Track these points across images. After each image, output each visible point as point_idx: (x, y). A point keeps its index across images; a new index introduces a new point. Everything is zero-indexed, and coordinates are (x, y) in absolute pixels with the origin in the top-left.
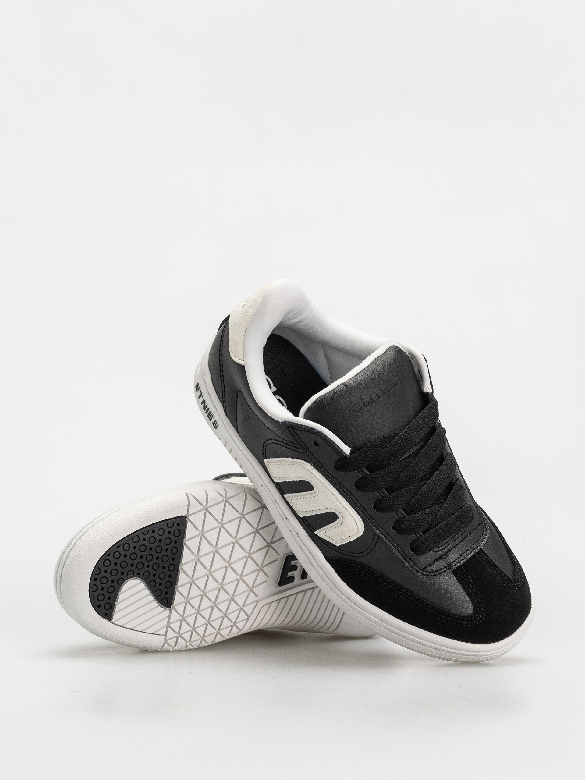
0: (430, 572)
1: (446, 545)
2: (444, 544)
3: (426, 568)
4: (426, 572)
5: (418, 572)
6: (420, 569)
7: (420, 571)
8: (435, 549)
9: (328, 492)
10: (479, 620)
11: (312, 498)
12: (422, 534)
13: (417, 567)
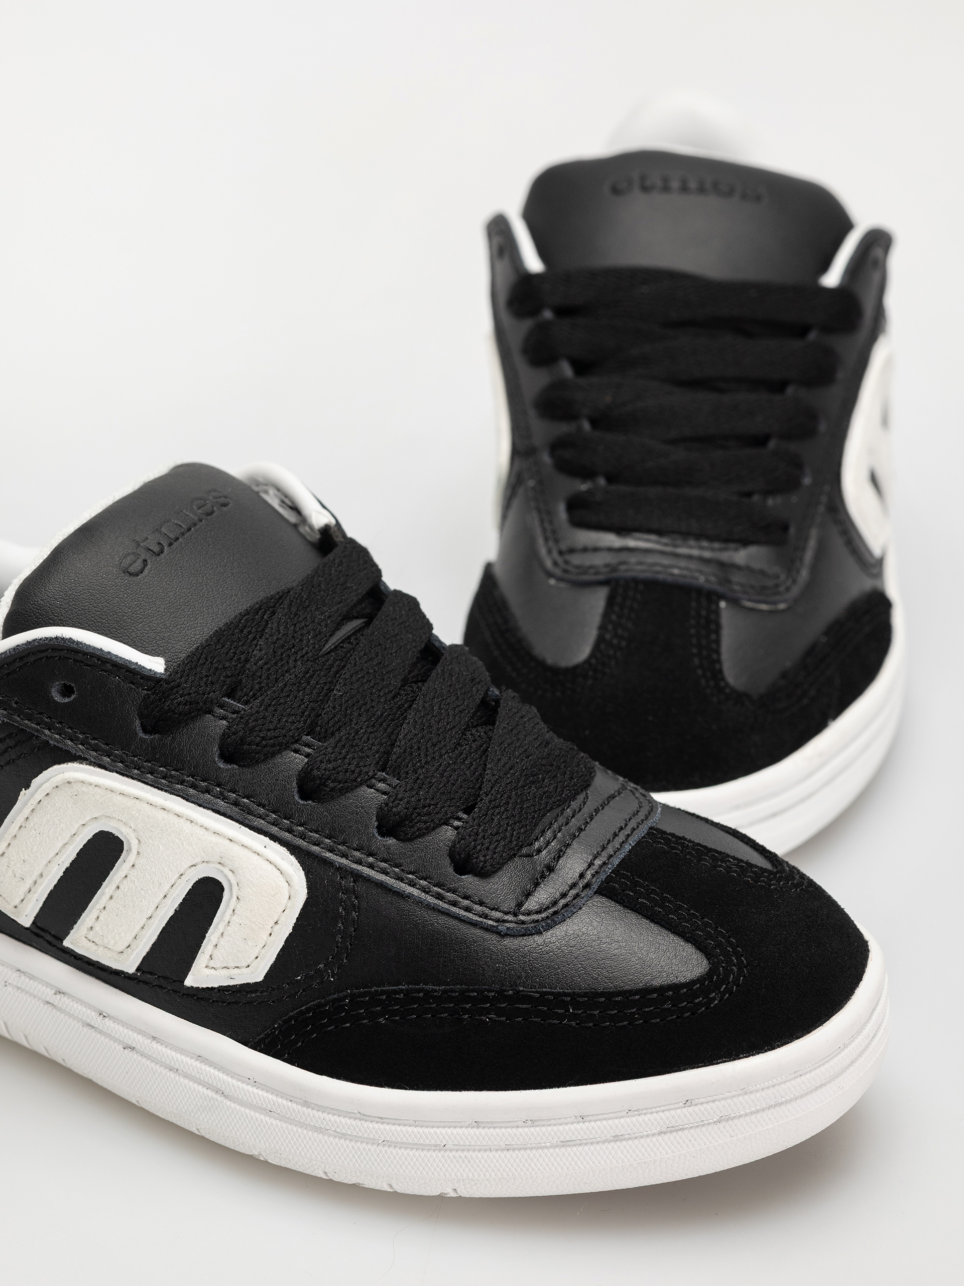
0: (538, 912)
1: (549, 834)
2: (543, 832)
3: (520, 905)
4: (529, 913)
5: (505, 921)
6: (506, 913)
7: (510, 918)
8: (524, 851)
9: (161, 814)
10: (736, 979)
11: (133, 874)
12: (465, 816)
13: (496, 910)
